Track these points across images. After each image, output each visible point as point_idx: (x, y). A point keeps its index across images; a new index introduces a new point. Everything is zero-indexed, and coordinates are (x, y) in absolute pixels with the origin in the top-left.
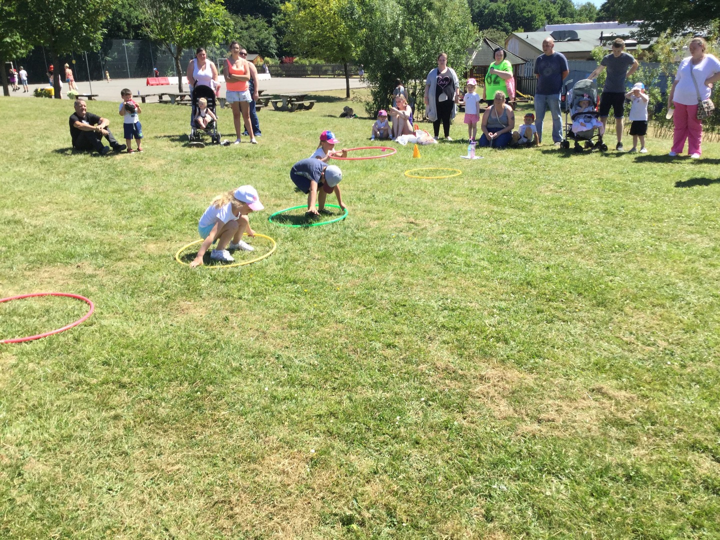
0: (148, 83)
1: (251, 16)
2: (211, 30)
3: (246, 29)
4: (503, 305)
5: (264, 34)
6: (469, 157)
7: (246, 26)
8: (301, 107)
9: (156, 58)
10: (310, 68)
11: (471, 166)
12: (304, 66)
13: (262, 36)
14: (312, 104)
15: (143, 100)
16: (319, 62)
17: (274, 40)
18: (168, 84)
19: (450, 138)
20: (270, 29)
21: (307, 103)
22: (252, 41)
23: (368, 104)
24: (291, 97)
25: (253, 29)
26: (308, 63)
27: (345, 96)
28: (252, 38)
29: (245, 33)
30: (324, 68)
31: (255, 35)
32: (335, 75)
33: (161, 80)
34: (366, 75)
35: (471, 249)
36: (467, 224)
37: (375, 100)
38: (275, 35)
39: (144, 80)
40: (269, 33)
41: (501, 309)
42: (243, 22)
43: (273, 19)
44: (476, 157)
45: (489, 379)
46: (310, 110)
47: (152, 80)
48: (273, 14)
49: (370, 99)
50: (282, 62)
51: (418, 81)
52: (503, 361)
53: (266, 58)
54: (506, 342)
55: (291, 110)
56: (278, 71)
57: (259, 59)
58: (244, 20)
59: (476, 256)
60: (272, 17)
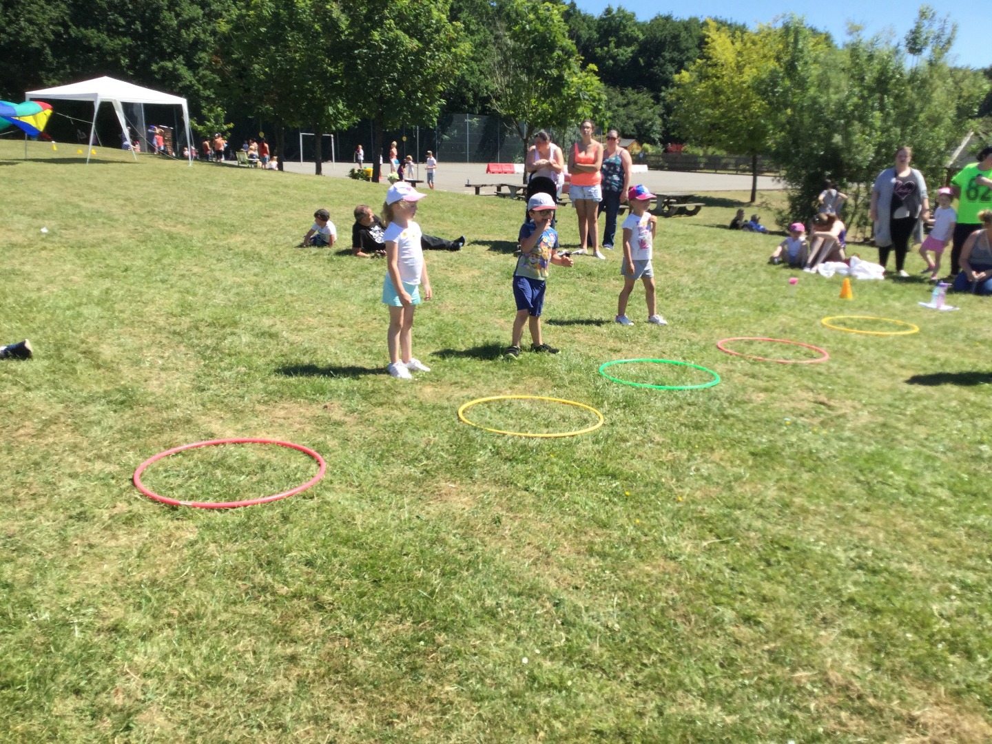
0: (488, 170)
1: (633, 89)
2: (576, 107)
3: (625, 106)
4: (971, 578)
5: (648, 113)
6: (932, 305)
7: (625, 102)
8: (682, 211)
9: (503, 139)
10: (704, 160)
11: (936, 320)
12: (695, 157)
13: (644, 116)
14: (698, 209)
15: (477, 192)
16: (718, 153)
17: (659, 121)
18: (513, 173)
19: (904, 273)
20: (656, 107)
21: (690, 207)
22: (630, 122)
23: (780, 213)
24: (669, 198)
25: (633, 107)
26: (701, 153)
27: (747, 199)
28: (630, 118)
29: (622, 111)
30: (724, 161)
31: (635, 114)
32: (738, 170)
33: (505, 167)
34: (783, 173)
35: (921, 463)
36: (918, 417)
37: (793, 207)
38: (661, 116)
39: (484, 166)
40: (654, 112)
41: (965, 586)
42: (620, 97)
43: (663, 94)
44: (945, 307)
45: (925, 726)
46: (694, 217)
47: (494, 167)
48: (663, 88)
49: (786, 206)
50: (666, 151)
51: (862, 186)
52: (958, 693)
53: (646, 145)
54: (969, 655)
55: (667, 215)
56: (658, 162)
57: (635, 146)
58: (622, 94)
59: (929, 477)
60: (661, 91)
